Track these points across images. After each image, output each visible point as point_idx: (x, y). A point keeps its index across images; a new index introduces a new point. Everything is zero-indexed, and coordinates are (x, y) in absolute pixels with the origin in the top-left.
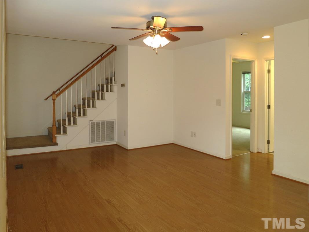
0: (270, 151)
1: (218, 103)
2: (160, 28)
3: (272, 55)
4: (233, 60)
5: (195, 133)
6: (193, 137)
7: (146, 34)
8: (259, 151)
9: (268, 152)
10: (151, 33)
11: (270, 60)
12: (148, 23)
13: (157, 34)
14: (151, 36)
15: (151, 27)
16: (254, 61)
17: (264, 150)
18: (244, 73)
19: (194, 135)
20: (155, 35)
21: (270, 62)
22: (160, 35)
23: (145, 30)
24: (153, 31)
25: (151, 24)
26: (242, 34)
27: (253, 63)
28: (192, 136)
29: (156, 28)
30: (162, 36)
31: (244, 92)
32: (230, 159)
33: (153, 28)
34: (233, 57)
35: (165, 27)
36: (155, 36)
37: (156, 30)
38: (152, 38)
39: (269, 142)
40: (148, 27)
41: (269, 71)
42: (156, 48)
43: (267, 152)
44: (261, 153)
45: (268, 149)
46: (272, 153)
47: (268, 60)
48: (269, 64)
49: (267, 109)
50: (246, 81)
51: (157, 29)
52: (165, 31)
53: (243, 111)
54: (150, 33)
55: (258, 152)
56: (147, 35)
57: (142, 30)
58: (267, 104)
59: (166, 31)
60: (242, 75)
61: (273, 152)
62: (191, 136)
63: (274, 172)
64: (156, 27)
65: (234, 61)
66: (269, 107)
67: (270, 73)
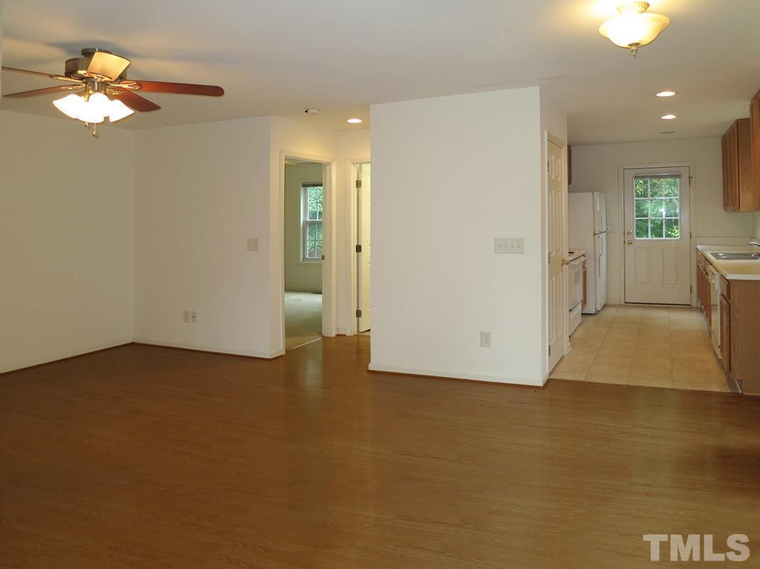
0: (362, 329)
1: (253, 245)
2: (107, 79)
3: (366, 154)
4: (286, 159)
5: (194, 313)
6: (188, 322)
7: (62, 88)
8: (340, 333)
9: (358, 331)
10: (80, 87)
11: (361, 164)
12: (71, 62)
13: (99, 91)
14: (80, 94)
15: (81, 72)
16: (329, 164)
17: (350, 330)
18: (305, 186)
19: (191, 317)
20: (91, 92)
21: (361, 166)
22: (106, 94)
23: (60, 78)
24: (84, 82)
25: (80, 67)
26: (306, 112)
27: (328, 167)
28: (186, 320)
29: (95, 76)
30: (112, 98)
31: (306, 223)
32: (282, 356)
33: (87, 75)
34: (287, 154)
35: (122, 78)
36: (90, 95)
37: (94, 82)
38: (83, 99)
39: (359, 314)
40: (70, 72)
41: (359, 184)
42: (93, 124)
43: (356, 333)
44: (345, 335)
45: (358, 326)
46: (366, 334)
47: (357, 164)
48: (359, 171)
49: (356, 253)
50: (310, 201)
51: (99, 80)
52: (121, 88)
53: (304, 258)
54: (75, 87)
55: (338, 335)
56: (67, 90)
57: (51, 76)
58: (356, 244)
59: (125, 86)
60: (302, 189)
61: (369, 330)
62: (185, 322)
63: (373, 366)
64: (97, 74)
65: (287, 163)
66: (359, 249)
67: (360, 187)
